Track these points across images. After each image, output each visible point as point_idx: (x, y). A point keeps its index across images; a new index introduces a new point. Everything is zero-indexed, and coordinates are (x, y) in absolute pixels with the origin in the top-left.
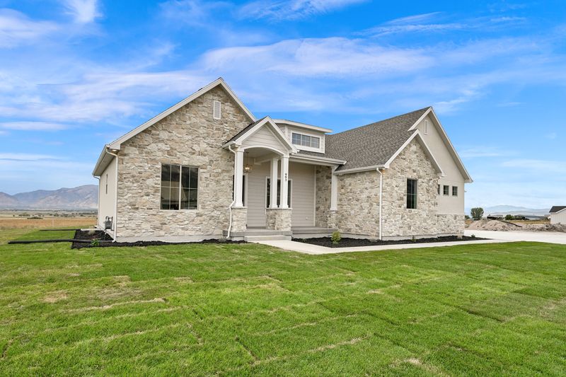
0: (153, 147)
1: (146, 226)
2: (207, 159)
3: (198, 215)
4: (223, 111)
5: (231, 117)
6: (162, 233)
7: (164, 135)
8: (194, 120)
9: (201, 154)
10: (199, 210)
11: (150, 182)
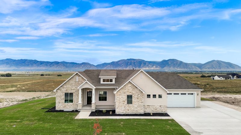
0: (63, 89)
1: (62, 107)
2: (75, 91)
3: (73, 104)
4: (79, 79)
5: (81, 80)
6: (65, 108)
7: (65, 87)
8: (72, 82)
9: (73, 90)
10: (73, 103)
11: (62, 97)
